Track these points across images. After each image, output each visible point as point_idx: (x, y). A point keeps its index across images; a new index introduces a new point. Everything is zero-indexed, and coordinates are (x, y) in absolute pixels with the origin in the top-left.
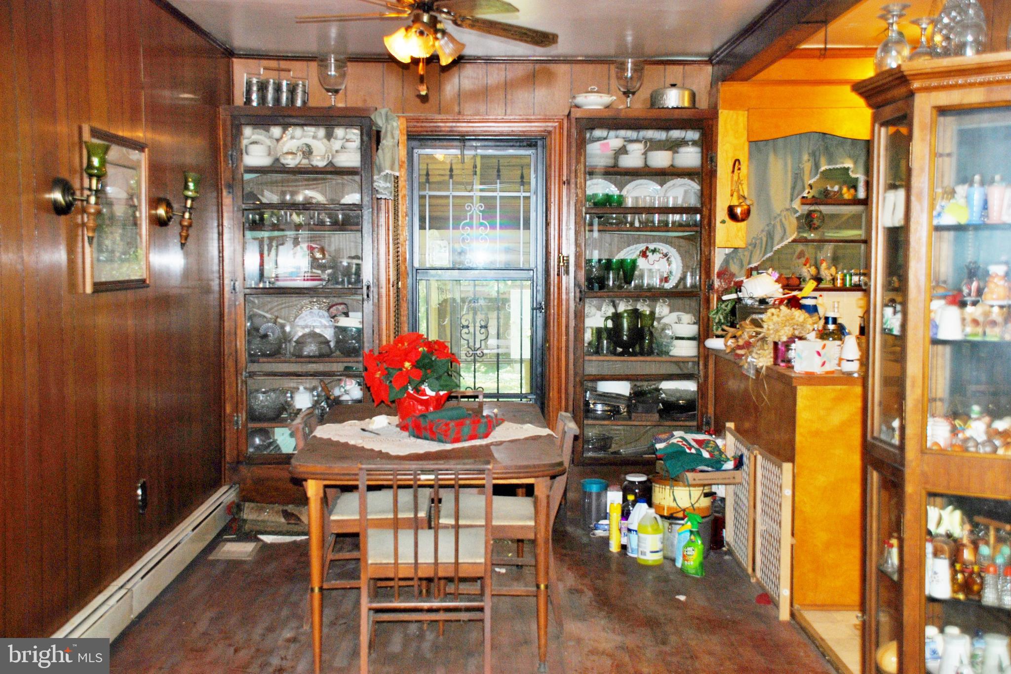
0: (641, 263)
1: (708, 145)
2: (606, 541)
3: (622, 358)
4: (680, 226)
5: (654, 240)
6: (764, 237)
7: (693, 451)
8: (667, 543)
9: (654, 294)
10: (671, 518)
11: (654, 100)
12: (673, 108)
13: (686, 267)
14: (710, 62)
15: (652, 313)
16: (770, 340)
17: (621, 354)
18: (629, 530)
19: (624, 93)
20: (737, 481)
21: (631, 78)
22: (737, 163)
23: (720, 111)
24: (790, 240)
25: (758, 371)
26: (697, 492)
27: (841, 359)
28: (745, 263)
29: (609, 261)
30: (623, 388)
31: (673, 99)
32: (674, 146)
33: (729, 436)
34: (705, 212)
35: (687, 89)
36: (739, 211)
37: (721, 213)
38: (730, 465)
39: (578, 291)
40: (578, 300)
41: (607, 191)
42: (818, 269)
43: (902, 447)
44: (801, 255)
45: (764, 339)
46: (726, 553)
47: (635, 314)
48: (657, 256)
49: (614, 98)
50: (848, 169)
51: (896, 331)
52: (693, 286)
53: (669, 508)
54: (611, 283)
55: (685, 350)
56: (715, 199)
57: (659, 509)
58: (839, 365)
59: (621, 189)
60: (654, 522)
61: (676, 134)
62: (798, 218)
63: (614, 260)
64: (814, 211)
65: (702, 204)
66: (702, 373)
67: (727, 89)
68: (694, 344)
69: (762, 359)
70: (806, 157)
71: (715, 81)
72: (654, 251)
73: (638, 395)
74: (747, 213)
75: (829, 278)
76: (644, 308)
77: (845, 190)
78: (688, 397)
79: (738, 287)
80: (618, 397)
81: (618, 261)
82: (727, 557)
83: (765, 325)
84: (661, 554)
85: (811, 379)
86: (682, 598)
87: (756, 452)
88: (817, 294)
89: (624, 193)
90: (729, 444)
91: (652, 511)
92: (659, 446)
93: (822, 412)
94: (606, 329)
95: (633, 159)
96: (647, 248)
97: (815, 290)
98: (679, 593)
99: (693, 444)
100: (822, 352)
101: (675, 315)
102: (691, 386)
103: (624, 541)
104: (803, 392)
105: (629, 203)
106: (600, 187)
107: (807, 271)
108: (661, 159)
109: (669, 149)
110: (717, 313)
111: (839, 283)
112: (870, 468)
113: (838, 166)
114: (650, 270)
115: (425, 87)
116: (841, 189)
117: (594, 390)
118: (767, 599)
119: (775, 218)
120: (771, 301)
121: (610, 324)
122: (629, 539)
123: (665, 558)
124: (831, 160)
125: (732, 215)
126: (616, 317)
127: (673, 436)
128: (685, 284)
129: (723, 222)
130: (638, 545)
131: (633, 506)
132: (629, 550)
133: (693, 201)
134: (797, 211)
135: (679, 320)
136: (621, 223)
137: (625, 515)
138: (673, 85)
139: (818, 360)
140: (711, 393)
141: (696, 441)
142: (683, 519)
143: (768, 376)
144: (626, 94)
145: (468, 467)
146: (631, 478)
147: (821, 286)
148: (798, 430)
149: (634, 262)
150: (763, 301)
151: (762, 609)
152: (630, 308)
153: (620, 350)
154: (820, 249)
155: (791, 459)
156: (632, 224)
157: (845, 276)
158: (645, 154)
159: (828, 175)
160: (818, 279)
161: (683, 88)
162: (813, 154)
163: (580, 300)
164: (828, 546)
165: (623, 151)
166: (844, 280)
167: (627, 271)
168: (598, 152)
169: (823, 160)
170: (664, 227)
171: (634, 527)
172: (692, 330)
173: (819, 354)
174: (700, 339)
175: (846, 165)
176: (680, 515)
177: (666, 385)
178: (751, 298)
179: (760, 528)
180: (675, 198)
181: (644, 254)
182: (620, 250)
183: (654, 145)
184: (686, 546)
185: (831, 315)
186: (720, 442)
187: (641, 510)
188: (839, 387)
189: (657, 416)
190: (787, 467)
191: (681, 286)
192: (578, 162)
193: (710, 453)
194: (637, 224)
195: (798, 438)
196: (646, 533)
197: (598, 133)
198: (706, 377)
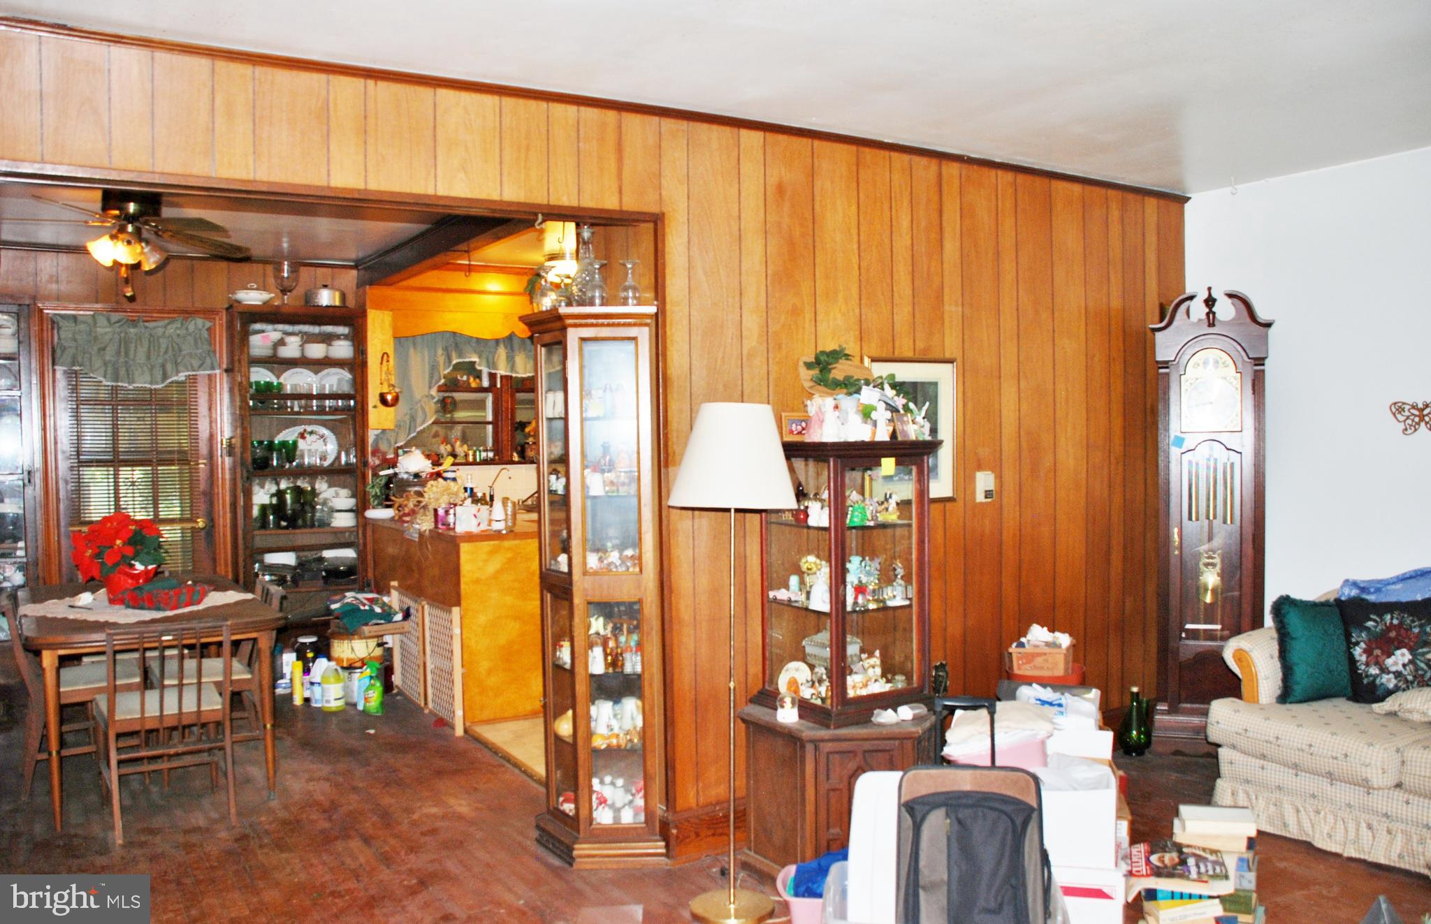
0: (302, 445)
1: (359, 339)
2: (290, 697)
3: (287, 531)
4: (335, 410)
5: (310, 422)
6: (407, 419)
7: (367, 608)
8: (347, 690)
9: (313, 472)
10: (350, 668)
11: (309, 297)
12: (327, 306)
13: (341, 447)
14: (356, 267)
15: (313, 489)
16: (431, 507)
17: (286, 528)
18: (312, 684)
19: (282, 291)
20: (406, 630)
21: (288, 278)
22: (385, 357)
23: (369, 310)
24: (430, 422)
25: (421, 535)
26: (373, 643)
27: (490, 521)
28: (393, 442)
29: (271, 443)
30: (288, 559)
31: (326, 298)
32: (328, 339)
33: (395, 594)
34: (359, 398)
35: (337, 290)
36: (389, 397)
37: (373, 399)
38: (399, 617)
39: (244, 472)
40: (245, 479)
41: (268, 380)
42: (453, 447)
43: (570, 573)
44: (436, 435)
45: (425, 507)
46: (398, 694)
47: (298, 491)
48: (314, 437)
49: (273, 295)
50: (475, 362)
51: (561, 491)
52: (347, 464)
53: (348, 660)
54: (275, 463)
55: (344, 521)
56: (367, 388)
57: (339, 661)
58: (489, 525)
59: (278, 377)
60: (334, 673)
61: (329, 329)
62: (436, 403)
63: (276, 442)
64: (448, 397)
65: (356, 390)
66: (361, 541)
67: (372, 292)
68: (351, 515)
69: (425, 524)
70: (440, 352)
71: (361, 284)
72: (311, 433)
73: (301, 564)
74: (396, 399)
75: (463, 454)
76: (304, 484)
77: (472, 379)
78: (348, 563)
79: (393, 464)
80: (285, 566)
81: (280, 442)
82: (399, 698)
83: (426, 495)
84: (343, 700)
85: (471, 537)
86: (372, 731)
87: (424, 603)
88: (454, 468)
89: (281, 380)
90: (394, 599)
91: (333, 664)
92: (334, 607)
93: (481, 564)
94: (271, 504)
95: (291, 349)
96: (305, 430)
97: (453, 464)
98: (368, 729)
99: (365, 602)
100: (478, 515)
101: (333, 490)
102: (349, 553)
103: (307, 694)
104: (465, 548)
105: (288, 390)
106: (261, 375)
107: (444, 449)
108: (316, 351)
109: (322, 342)
110: (373, 487)
111: (471, 459)
112: (545, 592)
113: (467, 360)
114: (309, 450)
115: (130, 289)
116: (468, 379)
117: (261, 562)
118: (443, 723)
119: (417, 403)
120: (424, 475)
121: (274, 501)
122: (312, 692)
123: (347, 704)
124: (460, 356)
125: (383, 401)
126: (280, 494)
127: (345, 597)
128: (340, 462)
129: (375, 407)
130: (323, 696)
131: (314, 662)
132: (313, 701)
133: (346, 388)
134: (434, 398)
135: (337, 495)
136: (282, 409)
137: (307, 671)
138: (325, 286)
139: (475, 522)
140: (370, 557)
141: (368, 599)
142: (361, 668)
143: (431, 537)
144: (284, 291)
145: (209, 625)
146: (302, 640)
147: (457, 461)
148: (463, 580)
149: (295, 443)
150: (417, 475)
151: (440, 730)
152: (291, 485)
153: (284, 524)
154: (451, 429)
155: (458, 604)
156: (292, 408)
157: (475, 452)
158: (301, 346)
159: (458, 367)
160: (455, 456)
161: (333, 288)
162: (446, 349)
163: (248, 478)
164: (490, 672)
165: (281, 342)
166: (474, 455)
167: (290, 451)
168: (259, 343)
169: (454, 355)
170: (321, 410)
171: (317, 679)
172: (350, 503)
173: (475, 516)
174: (359, 511)
175: (473, 360)
176: (359, 664)
177: (328, 554)
178: (407, 473)
179: (430, 667)
180: (331, 386)
181: (302, 436)
182: (279, 432)
183: (308, 339)
184: (367, 690)
185: (469, 485)
186: (386, 599)
187: (321, 665)
188: (492, 542)
189: (321, 582)
190: (456, 610)
191: (336, 464)
192: (242, 352)
193: (381, 608)
194: (296, 409)
195: (463, 586)
196: (328, 683)
197: (258, 326)
198: (365, 545)
